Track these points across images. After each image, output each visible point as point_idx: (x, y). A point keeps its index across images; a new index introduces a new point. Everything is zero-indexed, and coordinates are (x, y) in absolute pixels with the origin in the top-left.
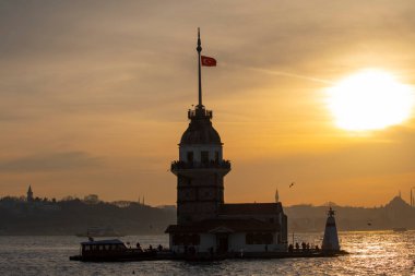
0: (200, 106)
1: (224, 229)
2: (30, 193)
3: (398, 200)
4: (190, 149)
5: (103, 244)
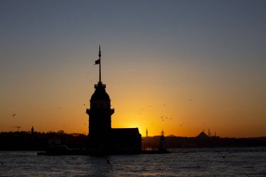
0: (100, 82)
2: (33, 129)
3: (203, 134)
4: (95, 102)
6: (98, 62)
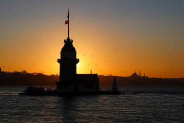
0: (68, 38)
3: (135, 74)
4: (65, 54)
6: (67, 22)
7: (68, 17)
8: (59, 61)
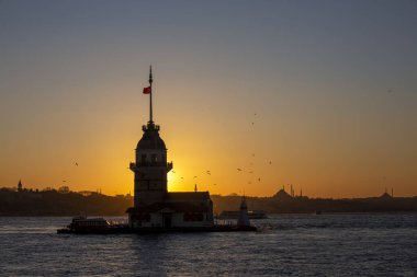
0: (151, 122)
1: (167, 210)
2: (20, 184)
3: (282, 192)
4: (144, 152)
5: (94, 221)
6: (147, 91)
7: (151, 81)
8: (132, 166)
